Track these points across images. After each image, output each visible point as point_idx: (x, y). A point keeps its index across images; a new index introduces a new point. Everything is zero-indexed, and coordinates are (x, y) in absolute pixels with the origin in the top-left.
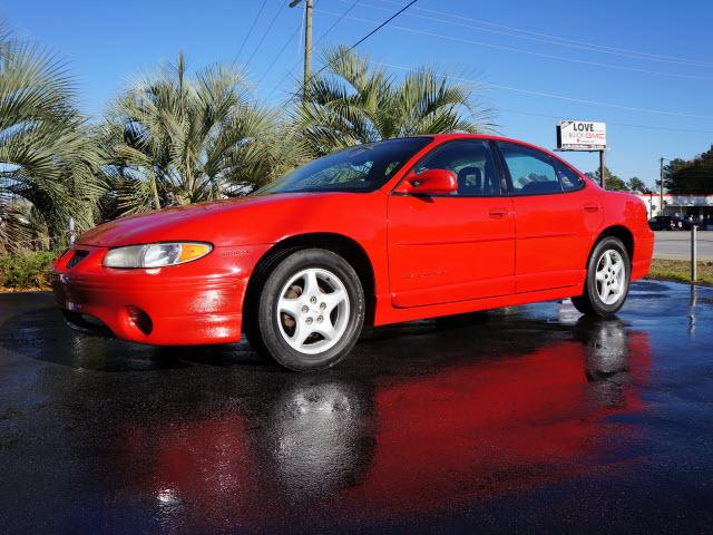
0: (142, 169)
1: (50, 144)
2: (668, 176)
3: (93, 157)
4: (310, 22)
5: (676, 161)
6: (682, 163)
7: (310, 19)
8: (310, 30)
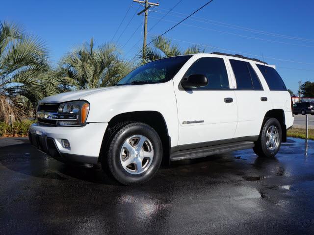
0: (74, 86)
1: (37, 76)
2: (303, 89)
3: (54, 81)
4: (146, 22)
5: (307, 83)
6: (310, 83)
7: (146, 20)
8: (146, 25)
